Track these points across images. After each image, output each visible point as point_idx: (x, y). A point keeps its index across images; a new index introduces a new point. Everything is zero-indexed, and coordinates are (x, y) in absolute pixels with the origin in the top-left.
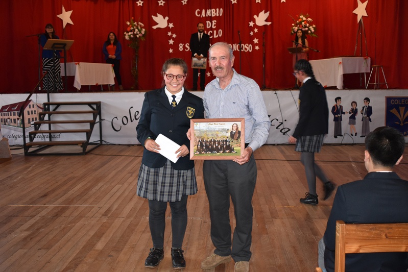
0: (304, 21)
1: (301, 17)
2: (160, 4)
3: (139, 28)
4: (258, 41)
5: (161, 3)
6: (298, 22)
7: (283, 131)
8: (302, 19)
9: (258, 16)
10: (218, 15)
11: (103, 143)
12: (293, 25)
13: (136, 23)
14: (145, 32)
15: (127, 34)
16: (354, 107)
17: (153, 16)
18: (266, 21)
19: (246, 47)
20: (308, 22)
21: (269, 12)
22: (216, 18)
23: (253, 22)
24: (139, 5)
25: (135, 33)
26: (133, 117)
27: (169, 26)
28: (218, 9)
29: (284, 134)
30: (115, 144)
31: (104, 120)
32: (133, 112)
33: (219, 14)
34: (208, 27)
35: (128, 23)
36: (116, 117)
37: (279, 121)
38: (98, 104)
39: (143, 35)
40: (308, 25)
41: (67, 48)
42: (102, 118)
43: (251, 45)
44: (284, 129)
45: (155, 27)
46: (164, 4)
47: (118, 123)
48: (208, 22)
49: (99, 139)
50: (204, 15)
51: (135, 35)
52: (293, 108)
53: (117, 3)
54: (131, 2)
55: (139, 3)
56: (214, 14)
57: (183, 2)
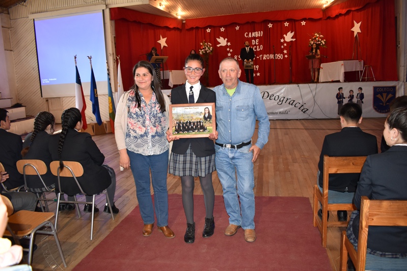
0: (318, 37)
1: (315, 35)
4: (287, 52)
5: (222, 29)
6: (313, 38)
7: (303, 111)
9: (286, 35)
12: (310, 40)
13: (206, 44)
14: (213, 49)
15: (201, 51)
16: (352, 94)
17: (217, 39)
18: (292, 38)
20: (320, 38)
21: (294, 32)
22: (258, 38)
24: (208, 32)
28: (259, 32)
29: (304, 113)
33: (260, 35)
34: (253, 44)
35: (202, 44)
37: (301, 104)
39: (211, 51)
40: (320, 40)
41: (164, 61)
43: (282, 55)
44: (304, 109)
45: (218, 46)
46: (224, 30)
48: (253, 41)
50: (250, 36)
51: (206, 51)
52: (310, 96)
53: (194, 31)
54: (203, 30)
55: (209, 30)
56: (257, 35)
57: (236, 28)
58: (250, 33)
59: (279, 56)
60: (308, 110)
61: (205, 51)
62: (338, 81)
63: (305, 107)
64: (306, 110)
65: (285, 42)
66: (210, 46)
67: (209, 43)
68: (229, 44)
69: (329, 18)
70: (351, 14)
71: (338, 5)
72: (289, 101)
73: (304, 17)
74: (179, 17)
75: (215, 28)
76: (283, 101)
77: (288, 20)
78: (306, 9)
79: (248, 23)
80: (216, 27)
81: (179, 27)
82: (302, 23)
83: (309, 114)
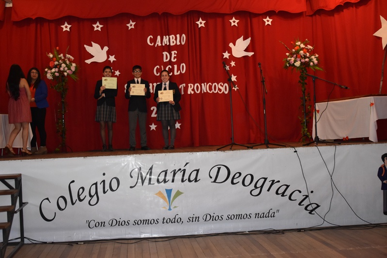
0: (302, 49)
1: (297, 44)
2: (96, 29)
3: (68, 62)
4: (236, 78)
5: (98, 27)
6: (294, 50)
7: (308, 208)
8: (299, 46)
9: (235, 45)
10: (178, 43)
11: (26, 241)
12: (287, 54)
13: (62, 55)
14: (76, 67)
15: (49, 71)
17: (85, 46)
18: (245, 51)
19: (220, 87)
20: (308, 50)
21: (250, 38)
22: (176, 47)
23: (228, 53)
24: (65, 29)
25: (62, 69)
26: (75, 197)
27: (109, 59)
28: (178, 36)
29: (310, 213)
30: (46, 243)
31: (28, 203)
32: (75, 188)
33: (180, 41)
34: (165, 60)
35: (51, 56)
36: (47, 199)
37: (303, 193)
38: (18, 178)
39: (74, 73)
40: (308, 54)
42: (24, 201)
43: (226, 84)
44: (311, 204)
45: (89, 61)
46: (101, 28)
47: (50, 209)
48: (165, 53)
49: (20, 236)
50: (159, 43)
52: (324, 174)
53: (33, 26)
54: (53, 25)
55: (66, 27)
56: (173, 42)
57: (128, 25)
58: (159, 38)
60: (318, 206)
61: (59, 71)
62: (366, 140)
63: (313, 199)
64: (314, 206)
66: (71, 62)
67: (67, 55)
68: (112, 59)
69: (320, 12)
72: (275, 187)
73: (271, 8)
75: (82, 23)
76: (262, 187)
77: (237, 14)
79: (154, 15)
80: (84, 20)
82: (265, 20)
83: (322, 215)
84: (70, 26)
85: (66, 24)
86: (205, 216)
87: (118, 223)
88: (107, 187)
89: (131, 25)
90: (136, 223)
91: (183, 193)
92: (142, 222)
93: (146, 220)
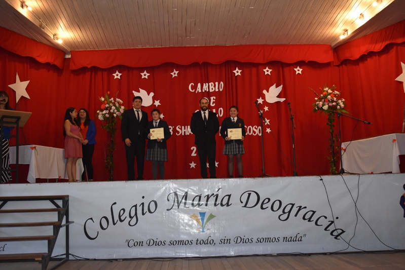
0: (330, 94)
3: (117, 105)
4: (269, 122)
5: (145, 75)
7: (334, 234)
8: (327, 91)
9: (268, 92)
11: (71, 257)
12: (316, 99)
13: (112, 99)
15: (101, 113)
17: (133, 92)
18: (278, 97)
20: (335, 96)
21: (282, 86)
22: (214, 93)
23: (262, 99)
24: (116, 77)
25: (112, 111)
26: (116, 218)
27: (154, 104)
28: (217, 83)
29: (336, 238)
30: (88, 259)
31: (73, 222)
32: (116, 210)
33: (219, 88)
35: (103, 99)
36: (91, 219)
37: (329, 219)
38: (65, 199)
40: (335, 99)
42: (71, 219)
43: (260, 127)
44: (336, 230)
46: (148, 76)
47: (93, 228)
49: (65, 252)
50: (199, 90)
51: (111, 114)
53: (88, 75)
54: (105, 74)
55: (117, 75)
56: (212, 89)
57: (172, 74)
58: (199, 85)
59: (255, 130)
60: (343, 232)
63: (338, 224)
64: (340, 231)
65: (265, 103)
66: (120, 105)
67: (117, 99)
68: (157, 103)
69: (346, 62)
70: (394, 50)
71: (365, 36)
72: (302, 212)
73: (301, 58)
74: (60, 42)
75: (131, 71)
76: (290, 212)
77: (270, 64)
78: (304, 45)
79: (195, 65)
80: (132, 69)
81: (58, 63)
82: (295, 69)
83: (348, 240)
84: (121, 74)
85: (117, 73)
86: (236, 238)
87: (155, 243)
88: (146, 209)
89: (175, 74)
90: (172, 243)
91: (215, 216)
92: (177, 242)
93: (181, 241)
